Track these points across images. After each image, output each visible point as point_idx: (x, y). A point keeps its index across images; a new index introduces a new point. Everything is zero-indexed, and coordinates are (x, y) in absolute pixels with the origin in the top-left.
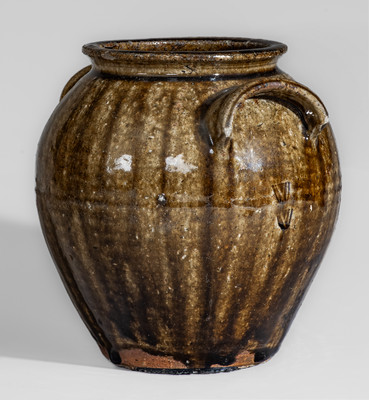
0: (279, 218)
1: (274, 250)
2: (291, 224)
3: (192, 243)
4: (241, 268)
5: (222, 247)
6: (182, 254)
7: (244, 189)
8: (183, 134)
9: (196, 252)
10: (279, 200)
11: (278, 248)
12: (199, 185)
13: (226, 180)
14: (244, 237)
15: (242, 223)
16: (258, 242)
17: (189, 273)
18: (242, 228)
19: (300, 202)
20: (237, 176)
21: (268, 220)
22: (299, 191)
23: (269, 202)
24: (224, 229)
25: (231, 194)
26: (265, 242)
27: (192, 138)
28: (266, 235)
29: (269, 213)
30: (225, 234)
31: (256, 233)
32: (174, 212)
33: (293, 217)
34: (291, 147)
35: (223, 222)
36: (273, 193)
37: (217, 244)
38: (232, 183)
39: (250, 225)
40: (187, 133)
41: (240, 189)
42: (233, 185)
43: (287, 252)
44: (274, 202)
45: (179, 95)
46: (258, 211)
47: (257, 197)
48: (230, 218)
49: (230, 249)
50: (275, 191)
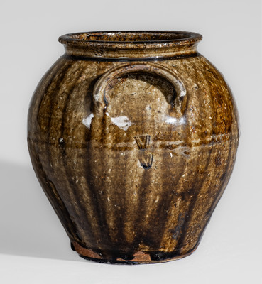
0: (141, 160)
1: (140, 183)
2: (153, 165)
3: (80, 172)
4: (116, 193)
5: (99, 177)
6: (75, 179)
7: (112, 138)
8: (78, 97)
9: (83, 179)
10: (140, 147)
11: (143, 181)
12: (82, 133)
13: (100, 131)
14: (114, 171)
15: (111, 161)
16: (125, 175)
17: (82, 193)
18: (111, 165)
19: (159, 150)
20: (107, 129)
21: (131, 161)
22: (159, 143)
23: (131, 149)
24: (99, 165)
25: (103, 140)
26: (131, 176)
27: (83, 100)
28: (131, 171)
29: (132, 156)
30: (100, 168)
31: (123, 169)
32: (68, 150)
33: (154, 160)
34: (156, 111)
35: (98, 160)
36: (135, 142)
37: (96, 175)
38: (104, 133)
39: (117, 163)
40: (81, 97)
41: (110, 138)
42: (105, 134)
43: (152, 185)
44: (136, 149)
45: (86, 71)
46: (123, 154)
47: (122, 144)
48: (102, 157)
49: (105, 179)
50: (136, 141)
